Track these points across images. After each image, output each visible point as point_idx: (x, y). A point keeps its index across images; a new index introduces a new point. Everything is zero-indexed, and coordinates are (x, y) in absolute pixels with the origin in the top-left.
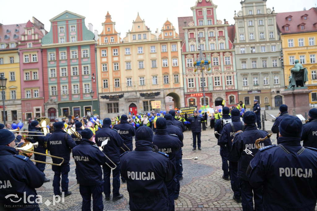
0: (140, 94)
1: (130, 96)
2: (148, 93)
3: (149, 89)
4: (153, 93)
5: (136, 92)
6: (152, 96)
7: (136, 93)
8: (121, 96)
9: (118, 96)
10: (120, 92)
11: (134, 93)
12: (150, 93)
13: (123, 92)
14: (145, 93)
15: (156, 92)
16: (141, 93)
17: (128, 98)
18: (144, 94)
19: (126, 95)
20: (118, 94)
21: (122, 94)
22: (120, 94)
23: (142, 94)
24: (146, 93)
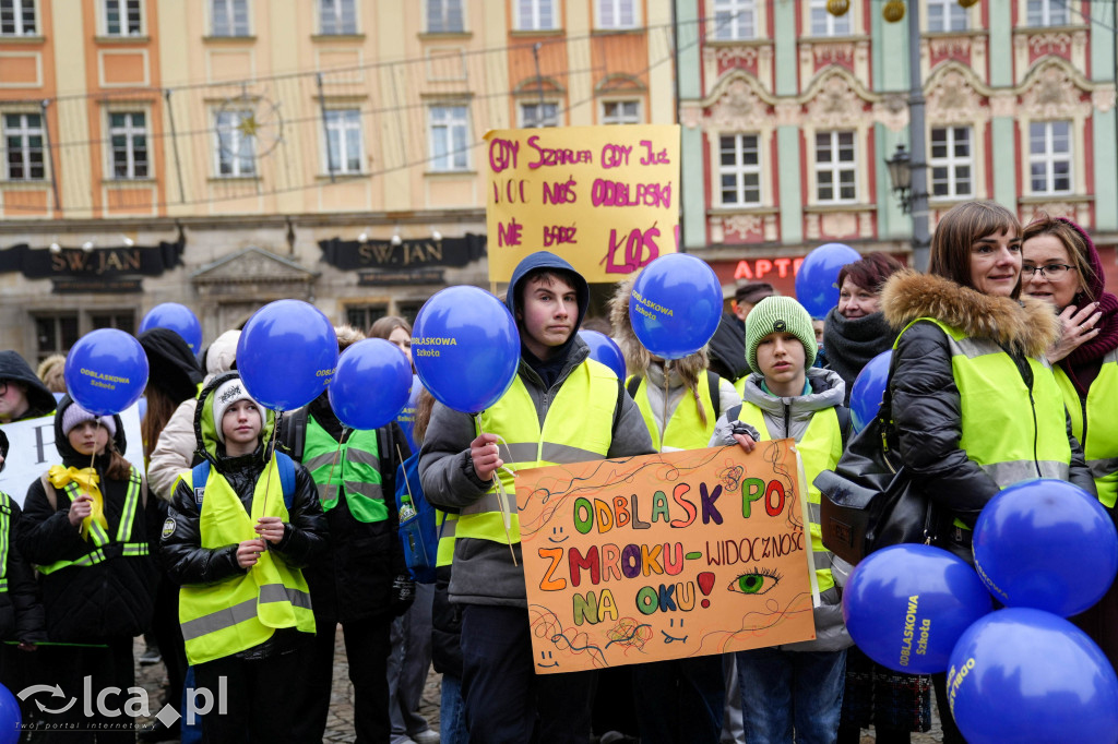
0: (323, 245)
1: (240, 257)
2: (388, 242)
3: (399, 204)
4: (431, 241)
5: (289, 224)
6: (417, 263)
7: (291, 237)
8: (165, 258)
9: (132, 250)
10: (148, 226)
11: (275, 238)
12: (405, 242)
13: (179, 224)
14: (363, 235)
15: (458, 231)
16: (328, 234)
17: (218, 274)
18: (356, 244)
19: (202, 250)
20: (129, 241)
21: (172, 237)
22: (149, 240)
23: (336, 242)
24: (371, 242)
